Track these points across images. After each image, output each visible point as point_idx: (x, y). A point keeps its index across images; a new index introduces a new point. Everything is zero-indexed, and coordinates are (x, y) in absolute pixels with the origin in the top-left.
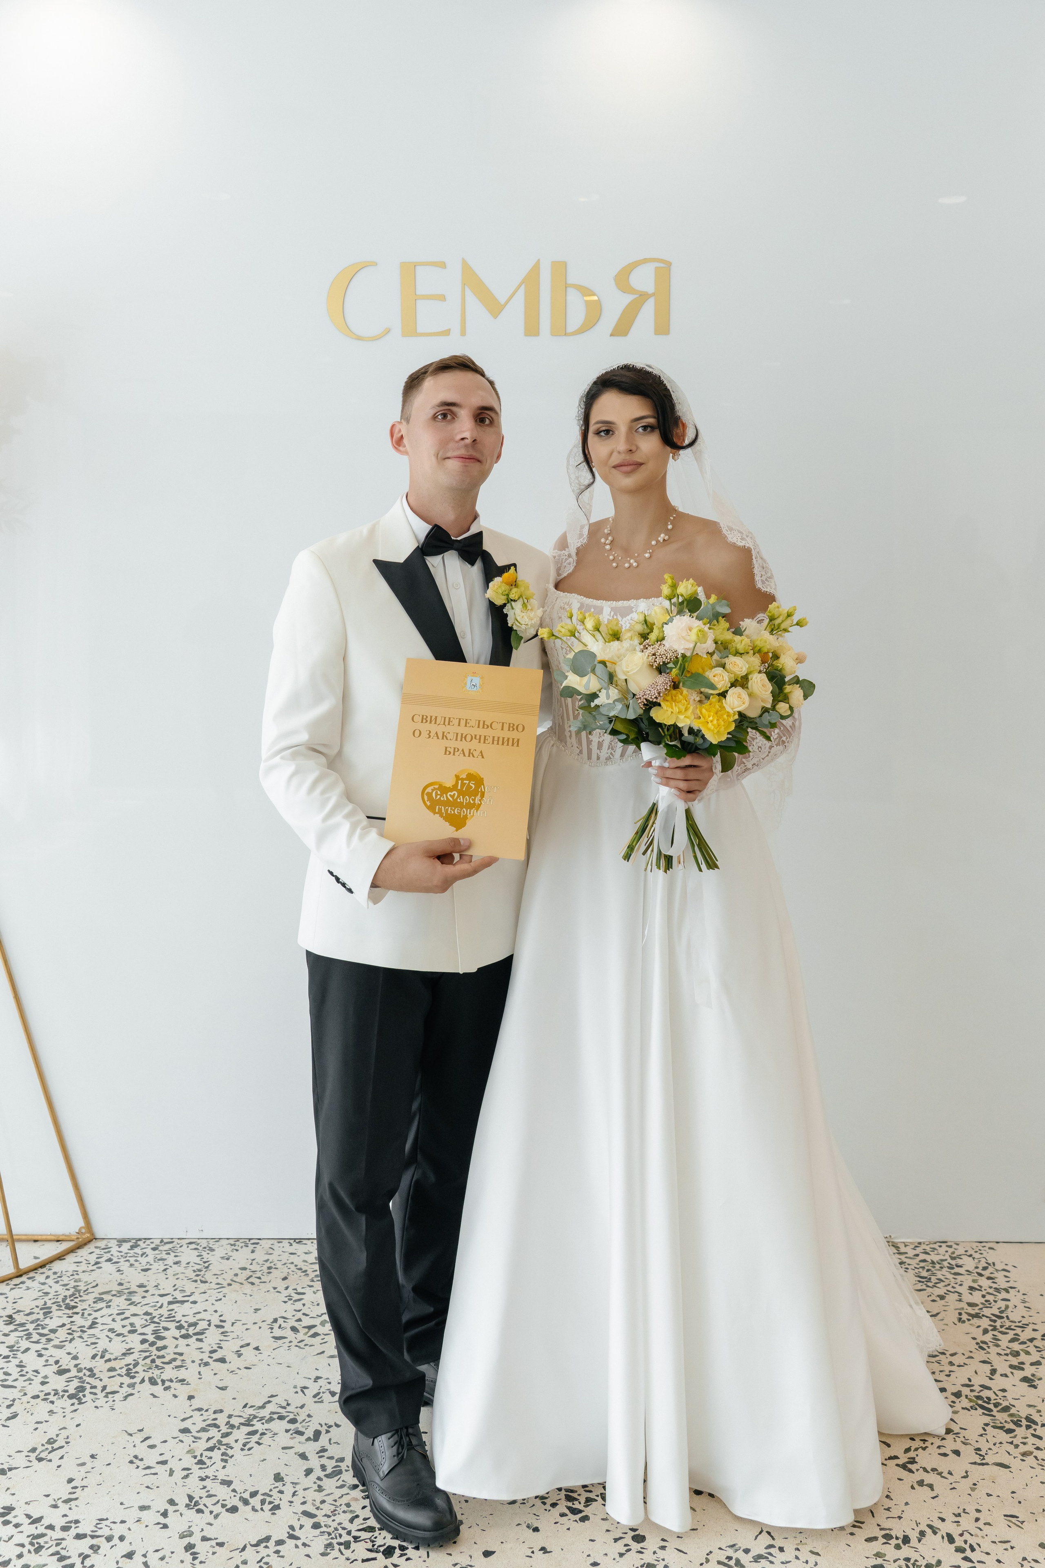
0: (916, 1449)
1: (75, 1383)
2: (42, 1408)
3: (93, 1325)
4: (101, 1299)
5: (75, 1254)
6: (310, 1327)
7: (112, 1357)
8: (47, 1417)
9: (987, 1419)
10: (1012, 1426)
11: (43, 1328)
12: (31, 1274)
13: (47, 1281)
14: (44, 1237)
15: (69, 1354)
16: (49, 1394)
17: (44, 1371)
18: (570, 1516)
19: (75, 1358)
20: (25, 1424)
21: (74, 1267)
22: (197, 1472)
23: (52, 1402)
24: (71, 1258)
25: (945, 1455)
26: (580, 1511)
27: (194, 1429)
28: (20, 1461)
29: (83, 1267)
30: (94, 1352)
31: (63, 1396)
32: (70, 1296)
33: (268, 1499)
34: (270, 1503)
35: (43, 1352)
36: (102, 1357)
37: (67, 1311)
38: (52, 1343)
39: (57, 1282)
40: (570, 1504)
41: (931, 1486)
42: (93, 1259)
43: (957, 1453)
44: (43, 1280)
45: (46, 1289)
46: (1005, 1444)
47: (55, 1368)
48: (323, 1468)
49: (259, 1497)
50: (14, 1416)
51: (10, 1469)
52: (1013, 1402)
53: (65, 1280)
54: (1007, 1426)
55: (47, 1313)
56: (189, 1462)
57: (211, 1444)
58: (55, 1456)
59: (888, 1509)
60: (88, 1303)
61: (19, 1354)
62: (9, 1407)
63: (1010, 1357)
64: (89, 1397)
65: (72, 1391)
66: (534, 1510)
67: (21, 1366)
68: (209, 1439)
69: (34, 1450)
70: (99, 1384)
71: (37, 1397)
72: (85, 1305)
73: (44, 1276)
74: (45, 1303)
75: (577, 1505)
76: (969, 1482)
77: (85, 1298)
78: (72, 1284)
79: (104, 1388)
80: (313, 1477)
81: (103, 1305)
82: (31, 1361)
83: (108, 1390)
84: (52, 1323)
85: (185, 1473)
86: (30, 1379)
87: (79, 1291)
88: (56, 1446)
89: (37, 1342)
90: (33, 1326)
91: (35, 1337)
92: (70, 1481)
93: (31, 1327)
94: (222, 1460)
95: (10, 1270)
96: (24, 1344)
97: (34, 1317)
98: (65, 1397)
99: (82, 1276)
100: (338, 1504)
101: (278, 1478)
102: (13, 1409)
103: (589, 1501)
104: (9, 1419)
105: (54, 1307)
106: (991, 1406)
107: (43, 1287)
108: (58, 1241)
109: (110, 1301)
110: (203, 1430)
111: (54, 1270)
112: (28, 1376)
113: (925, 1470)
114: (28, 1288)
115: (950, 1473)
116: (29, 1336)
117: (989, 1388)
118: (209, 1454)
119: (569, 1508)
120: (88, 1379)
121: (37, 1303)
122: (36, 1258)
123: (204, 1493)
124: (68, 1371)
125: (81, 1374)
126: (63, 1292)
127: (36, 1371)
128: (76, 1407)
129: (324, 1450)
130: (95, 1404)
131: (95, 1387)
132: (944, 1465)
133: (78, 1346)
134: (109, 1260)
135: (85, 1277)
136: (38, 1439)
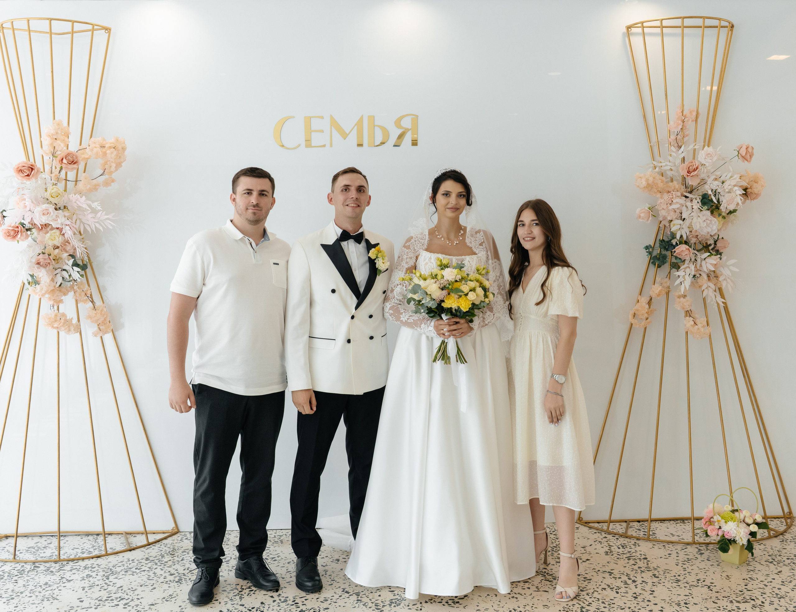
0: (513, 588)
1: (178, 578)
2: (165, 586)
3: (182, 560)
4: (185, 552)
5: (171, 537)
6: (273, 558)
7: (192, 570)
8: (168, 588)
9: (543, 578)
10: (552, 580)
11: (162, 561)
12: (154, 544)
13: (161, 546)
14: (158, 532)
15: (174, 569)
16: (168, 581)
17: (164, 575)
18: (376, 610)
19: (177, 570)
20: (159, 590)
21: (172, 542)
22: (230, 602)
23: (170, 584)
24: (170, 539)
25: (524, 589)
26: (380, 609)
27: (228, 590)
28: (159, 601)
29: (176, 541)
30: (184, 568)
31: (173, 582)
32: (172, 551)
33: (259, 609)
34: (259, 610)
35: (163, 569)
36: (188, 569)
37: (171, 556)
38: (166, 566)
39: (165, 547)
40: (377, 607)
41: (517, 598)
42: (179, 539)
43: (529, 588)
44: (159, 546)
45: (161, 549)
46: (548, 585)
47: (169, 573)
48: (280, 600)
49: (255, 609)
50: (155, 588)
51: (156, 604)
52: (554, 573)
53: (169, 546)
54: (550, 580)
55: (163, 556)
56: (226, 599)
57: (235, 594)
58: (173, 600)
59: (499, 605)
60: (179, 553)
61: (153, 570)
62: (152, 586)
63: (557, 559)
64: (184, 582)
65: (177, 579)
66: (362, 609)
67: (154, 573)
68: (234, 593)
69: (164, 598)
70: (188, 578)
71: (163, 582)
72: (178, 554)
73: (160, 545)
74: (161, 554)
75: (379, 607)
76: (532, 596)
77: (178, 551)
78: (172, 547)
79: (190, 579)
80: (276, 603)
81: (186, 553)
82: (158, 572)
83: (191, 579)
84: (166, 560)
85: (226, 603)
86: (159, 577)
87: (175, 549)
88: (173, 597)
89: (160, 566)
90: (158, 561)
91: (159, 564)
92: (180, 606)
93: (157, 561)
94: (240, 599)
95: (145, 542)
96: (155, 567)
97: (157, 558)
98: (174, 582)
99: (175, 544)
100: (286, 610)
101: (262, 603)
102: (154, 586)
103: (384, 606)
104: (152, 589)
105: (165, 555)
106: (546, 574)
107: (160, 548)
108: (164, 533)
109: (189, 552)
110: (231, 590)
111: (163, 543)
112: (158, 576)
113: (515, 593)
114: (153, 549)
115: (525, 594)
116: (156, 564)
117: (546, 569)
118: (235, 597)
119: (376, 608)
120: (183, 577)
121: (158, 553)
122: (155, 539)
123: (233, 608)
124: (175, 574)
125: (179, 575)
126: (168, 550)
127: (161, 575)
128: (179, 585)
129: (280, 595)
130: (187, 584)
131: (186, 579)
132: (523, 592)
133: (177, 566)
134: (187, 539)
135: (177, 545)
136: (166, 595)
